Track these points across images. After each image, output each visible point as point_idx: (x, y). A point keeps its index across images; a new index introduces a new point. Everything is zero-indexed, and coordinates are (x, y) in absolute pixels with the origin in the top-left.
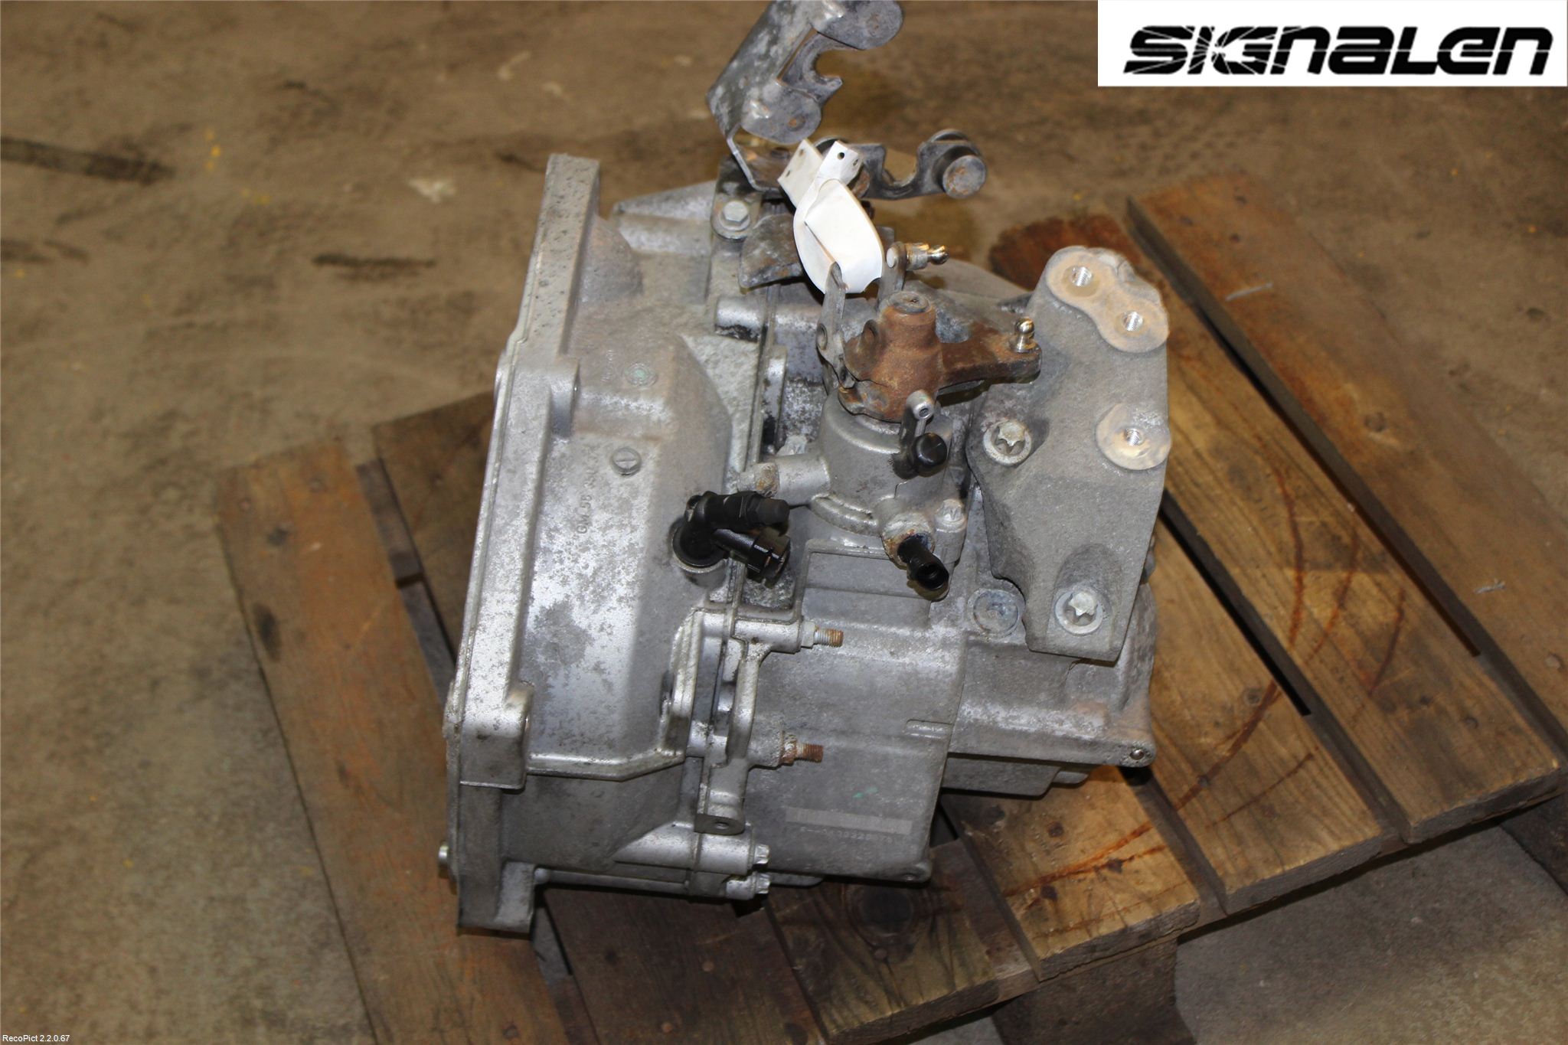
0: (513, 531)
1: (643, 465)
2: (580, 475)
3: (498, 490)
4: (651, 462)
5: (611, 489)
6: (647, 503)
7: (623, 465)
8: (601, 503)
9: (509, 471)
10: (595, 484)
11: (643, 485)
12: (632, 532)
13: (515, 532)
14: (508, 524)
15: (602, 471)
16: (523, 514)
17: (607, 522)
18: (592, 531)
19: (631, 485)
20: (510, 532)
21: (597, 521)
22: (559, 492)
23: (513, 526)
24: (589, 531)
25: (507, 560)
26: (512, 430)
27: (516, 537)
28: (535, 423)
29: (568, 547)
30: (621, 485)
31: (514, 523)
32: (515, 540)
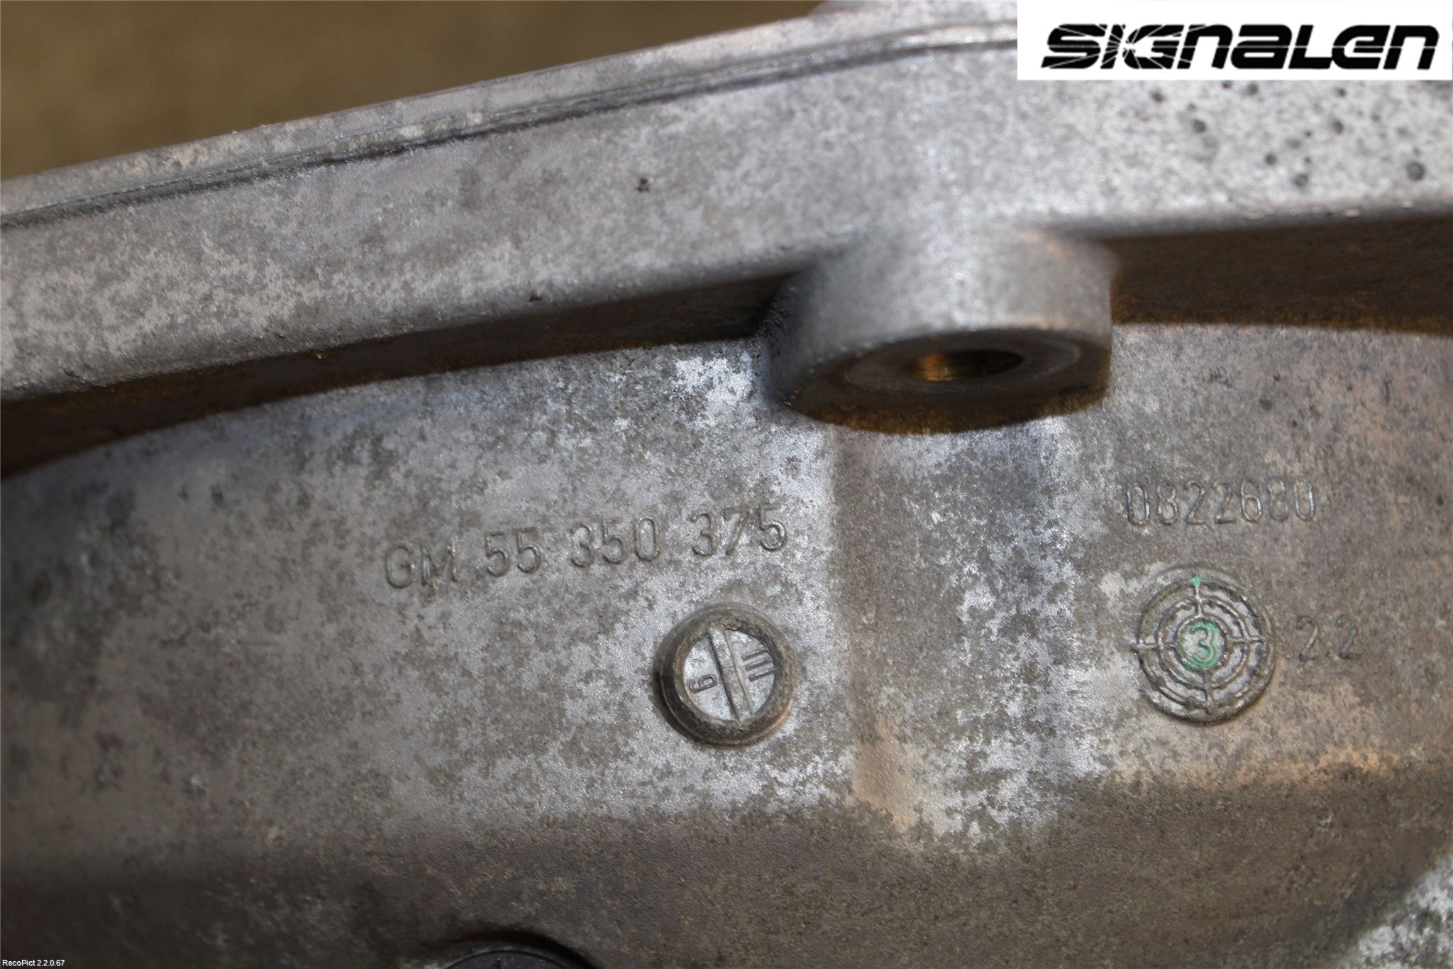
0: (240, 277)
1: (730, 758)
2: (619, 497)
3: (387, 163)
4: (755, 788)
5: (591, 641)
6: (563, 809)
7: (695, 665)
8: (521, 615)
9: (470, 179)
10: (598, 569)
11: (637, 774)
12: (432, 775)
13: (238, 287)
14: (262, 248)
15: (656, 584)
16: (311, 293)
17: (448, 661)
18: (401, 609)
19: (625, 723)
20: (236, 268)
21: (444, 617)
22: (531, 430)
23: (261, 266)
24: (403, 595)
25: (129, 289)
26: (645, 131)
27: (220, 295)
28: (694, 222)
29: (328, 530)
30: (615, 684)
31: (273, 269)
32: (208, 298)
